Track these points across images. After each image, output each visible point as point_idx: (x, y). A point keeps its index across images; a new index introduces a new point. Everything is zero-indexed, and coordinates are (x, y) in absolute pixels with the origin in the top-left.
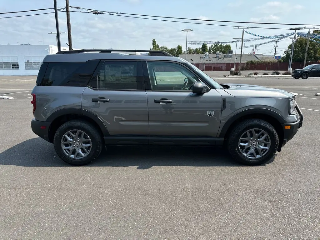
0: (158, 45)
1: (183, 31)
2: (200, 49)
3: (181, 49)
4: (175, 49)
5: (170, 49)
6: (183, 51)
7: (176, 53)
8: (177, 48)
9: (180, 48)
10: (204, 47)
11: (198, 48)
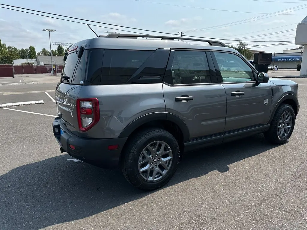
0: (4, 44)
1: (45, 30)
2: (56, 51)
3: (34, 50)
4: (26, 50)
5: (20, 50)
6: (37, 53)
7: (29, 54)
8: (29, 49)
9: (32, 49)
10: (60, 49)
11: (53, 50)
